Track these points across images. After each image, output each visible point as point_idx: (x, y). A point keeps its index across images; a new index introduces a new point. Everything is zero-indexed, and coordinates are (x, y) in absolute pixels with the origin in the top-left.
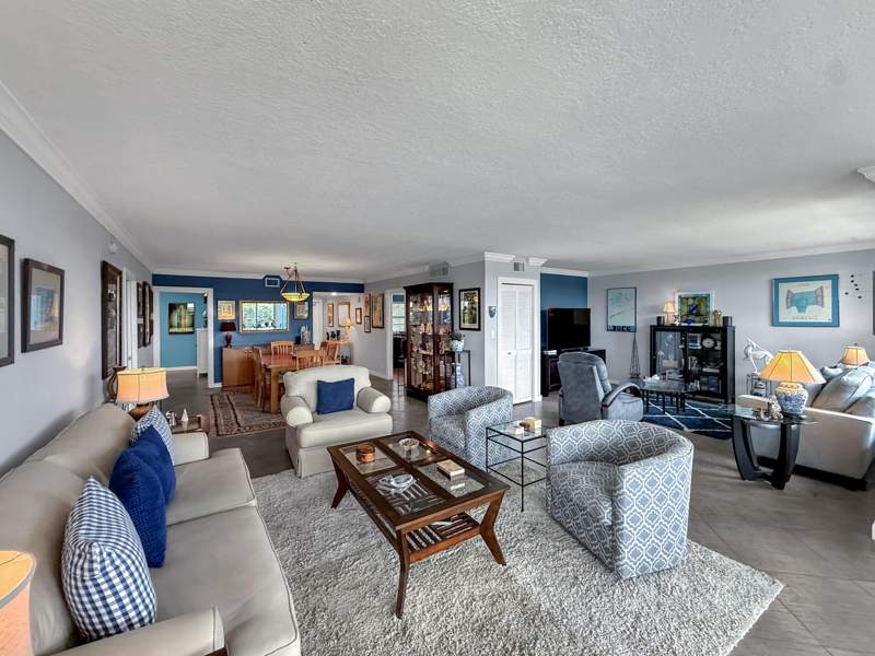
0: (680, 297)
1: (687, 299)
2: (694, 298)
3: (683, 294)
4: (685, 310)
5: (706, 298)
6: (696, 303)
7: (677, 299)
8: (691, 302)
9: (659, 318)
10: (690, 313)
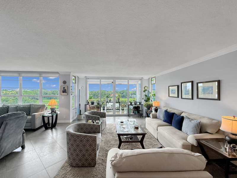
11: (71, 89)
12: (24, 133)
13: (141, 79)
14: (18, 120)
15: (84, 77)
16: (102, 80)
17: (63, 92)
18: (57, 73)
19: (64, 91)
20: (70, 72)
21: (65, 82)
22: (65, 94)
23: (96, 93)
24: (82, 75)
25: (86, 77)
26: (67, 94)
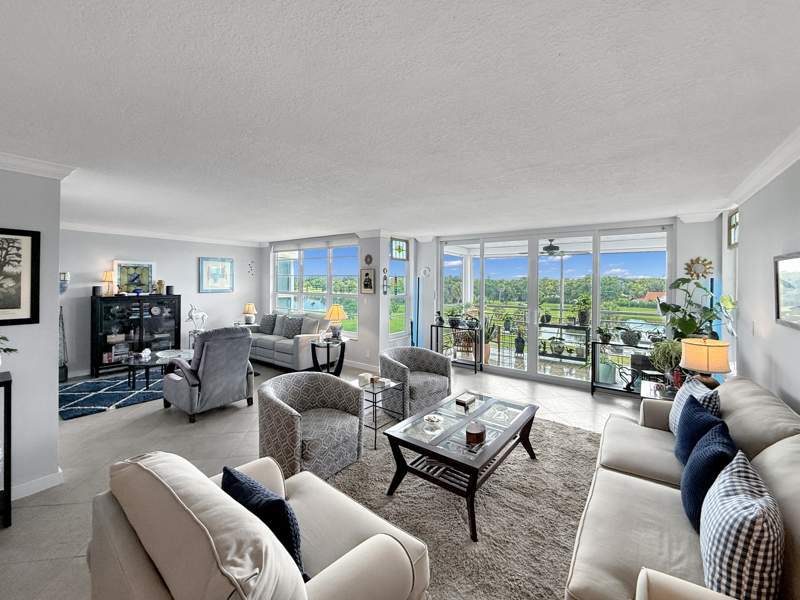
0: (119, 265)
1: (128, 268)
2: (135, 268)
3: (123, 263)
4: (126, 280)
5: (148, 269)
6: (139, 272)
7: (116, 267)
8: (132, 271)
9: (95, 289)
10: (131, 282)
11: (385, 278)
12: (251, 373)
13: (670, 225)
14: (229, 343)
15: (431, 239)
16: (486, 245)
17: (366, 286)
18: (353, 236)
19: (368, 284)
20: (379, 231)
21: (369, 259)
22: (368, 290)
23: (575, 286)
24: (425, 235)
25: (438, 237)
26: (371, 291)
